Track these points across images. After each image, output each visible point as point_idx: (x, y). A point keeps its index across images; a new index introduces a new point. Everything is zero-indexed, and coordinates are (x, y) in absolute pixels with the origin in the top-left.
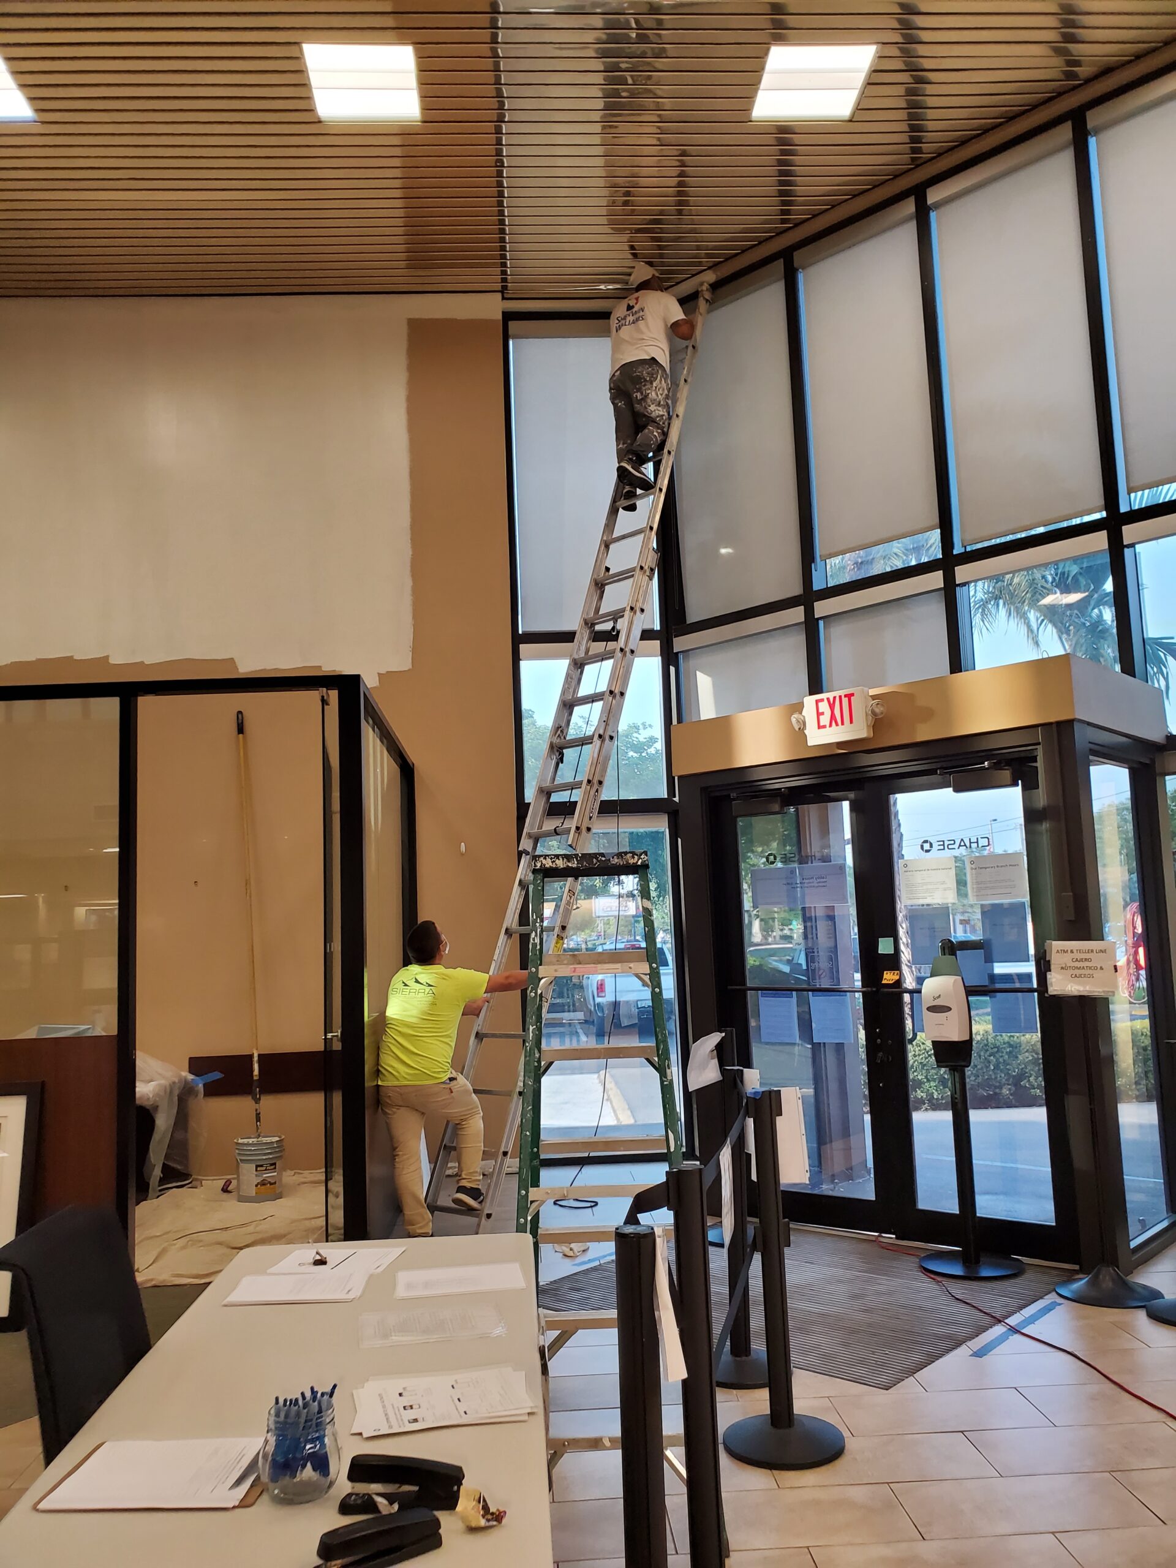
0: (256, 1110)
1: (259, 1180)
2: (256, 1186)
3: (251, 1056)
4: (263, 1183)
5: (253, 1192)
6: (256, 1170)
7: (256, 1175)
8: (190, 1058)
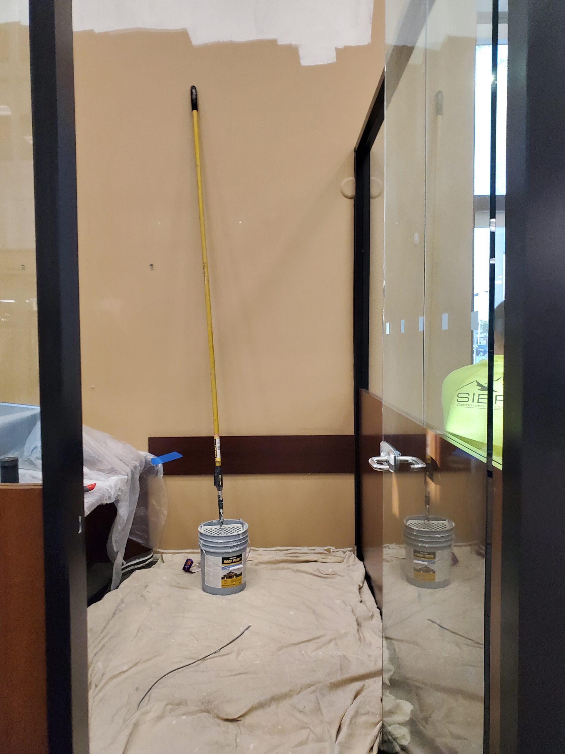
0: (219, 497)
1: (226, 572)
2: (223, 578)
3: (212, 440)
4: (229, 576)
5: (218, 584)
6: (223, 563)
7: (223, 568)
8: (149, 438)
